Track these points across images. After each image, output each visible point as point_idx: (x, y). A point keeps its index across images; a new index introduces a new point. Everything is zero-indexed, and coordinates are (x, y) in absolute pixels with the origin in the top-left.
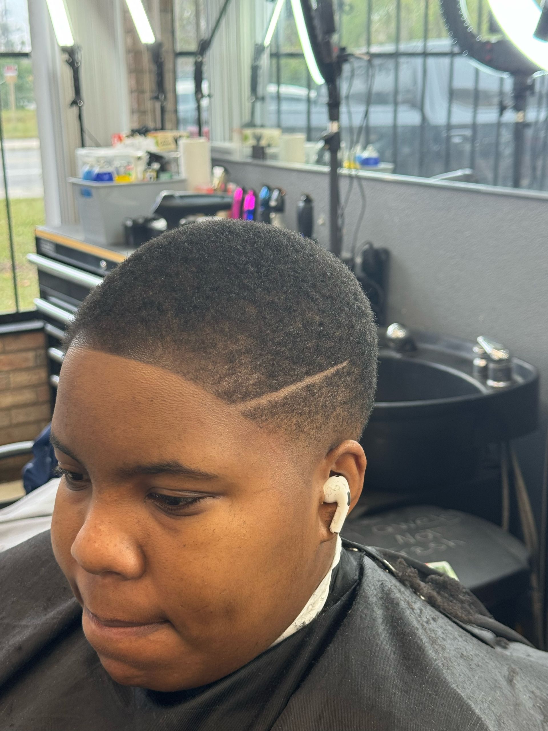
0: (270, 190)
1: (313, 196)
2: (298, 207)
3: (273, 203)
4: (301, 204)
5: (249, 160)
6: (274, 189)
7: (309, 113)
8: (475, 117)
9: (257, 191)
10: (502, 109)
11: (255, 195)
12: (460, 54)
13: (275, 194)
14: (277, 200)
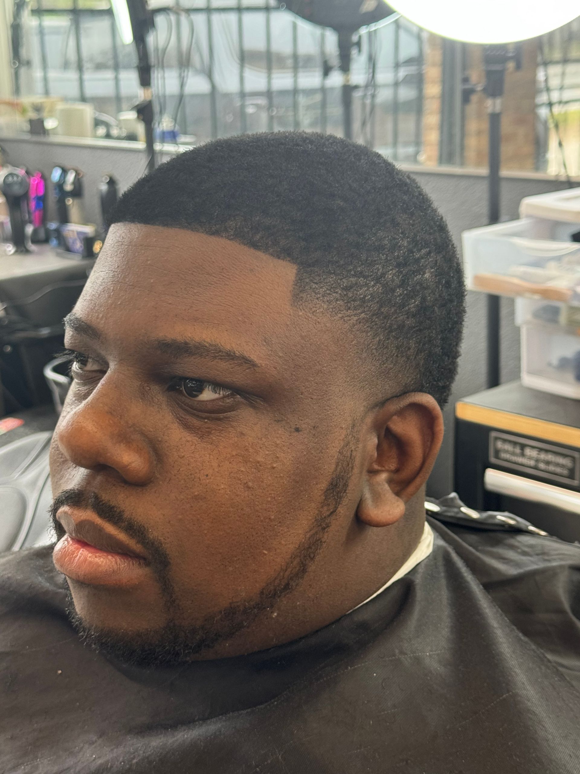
0: (65, 171)
1: (117, 177)
2: (101, 191)
3: (69, 187)
4: (104, 187)
5: (27, 137)
6: (69, 170)
7: (81, 81)
8: (295, 82)
9: (46, 173)
10: (327, 70)
11: (44, 178)
12: (277, 8)
13: (71, 177)
14: (74, 183)
